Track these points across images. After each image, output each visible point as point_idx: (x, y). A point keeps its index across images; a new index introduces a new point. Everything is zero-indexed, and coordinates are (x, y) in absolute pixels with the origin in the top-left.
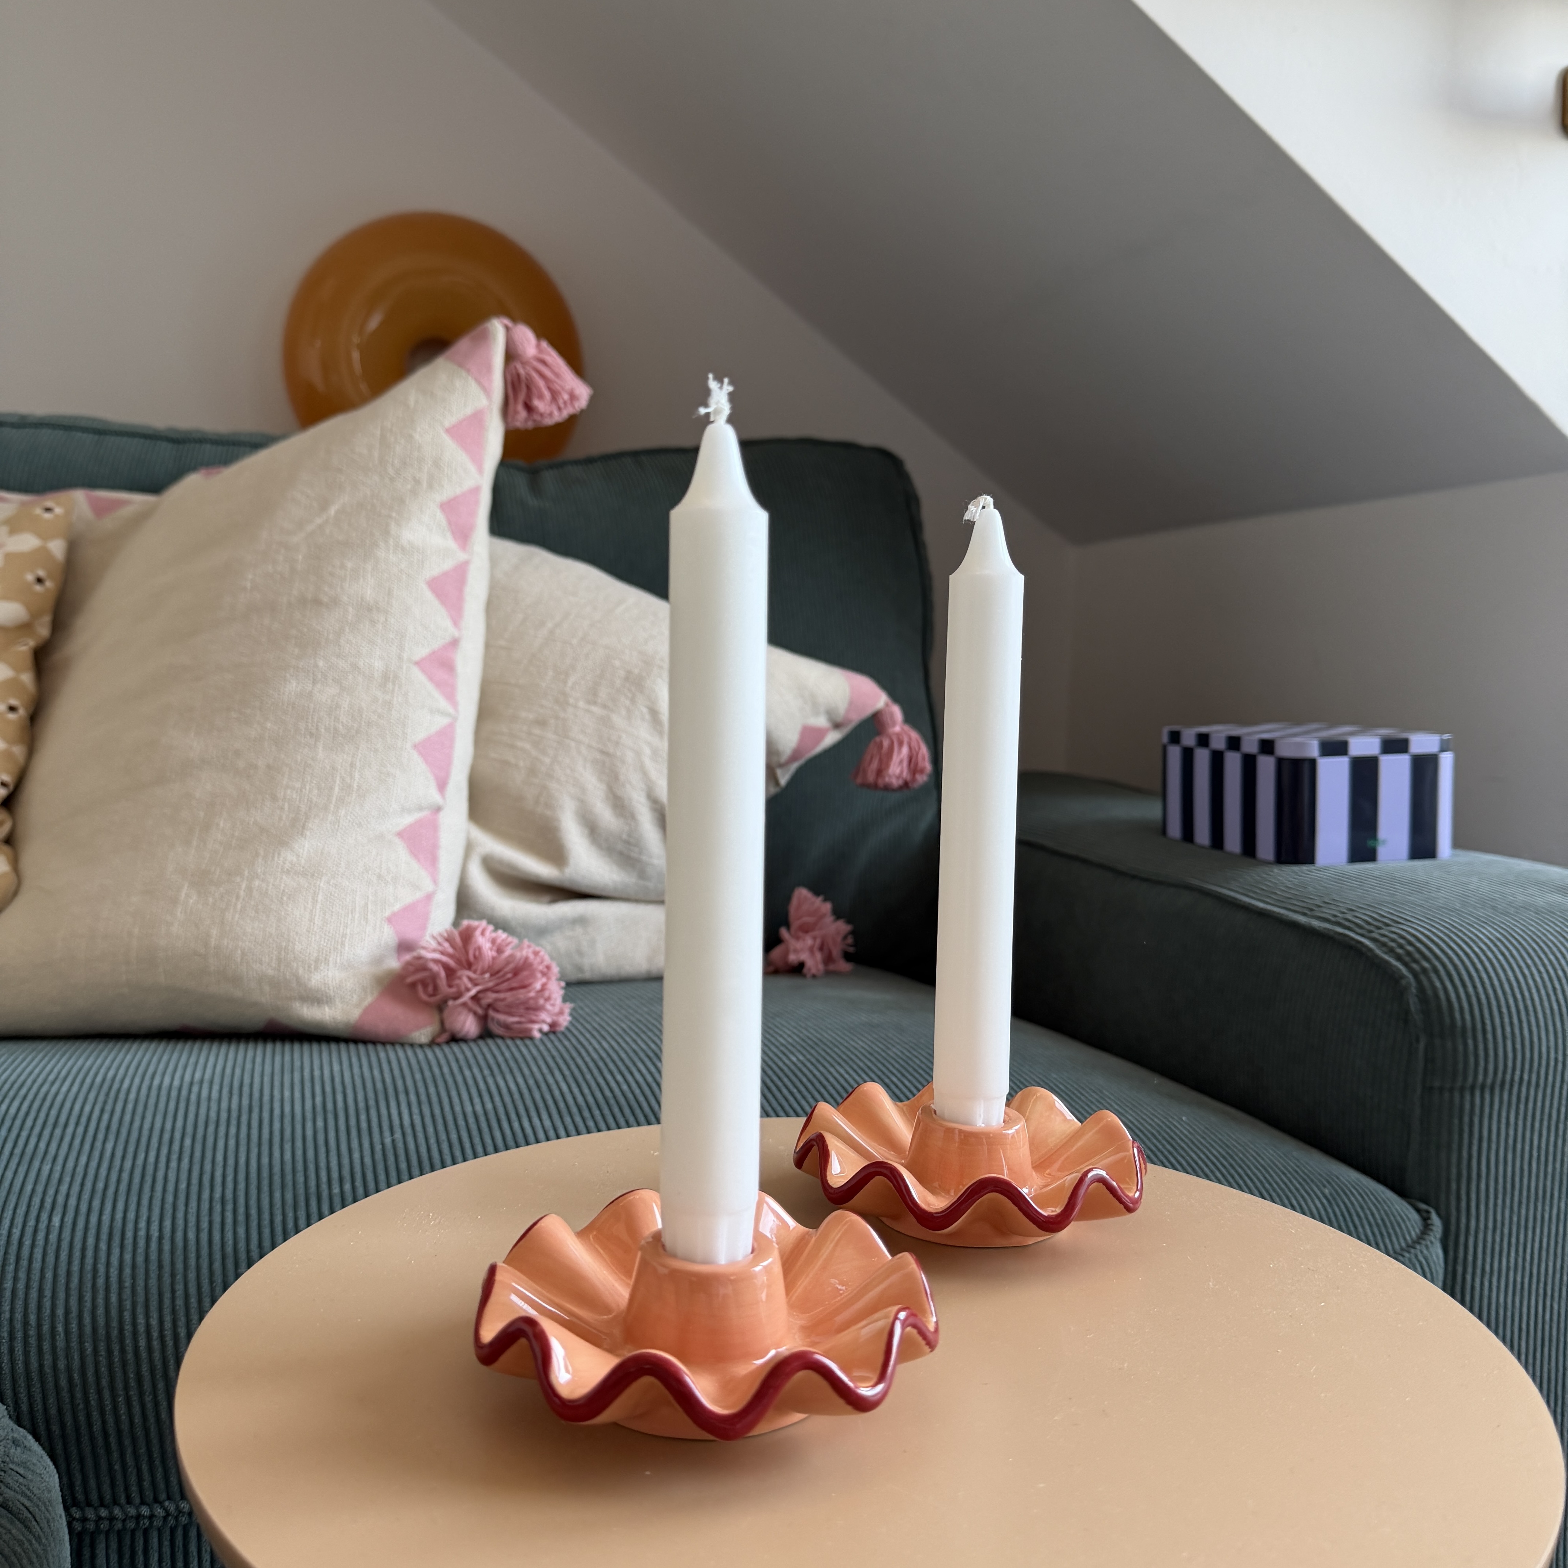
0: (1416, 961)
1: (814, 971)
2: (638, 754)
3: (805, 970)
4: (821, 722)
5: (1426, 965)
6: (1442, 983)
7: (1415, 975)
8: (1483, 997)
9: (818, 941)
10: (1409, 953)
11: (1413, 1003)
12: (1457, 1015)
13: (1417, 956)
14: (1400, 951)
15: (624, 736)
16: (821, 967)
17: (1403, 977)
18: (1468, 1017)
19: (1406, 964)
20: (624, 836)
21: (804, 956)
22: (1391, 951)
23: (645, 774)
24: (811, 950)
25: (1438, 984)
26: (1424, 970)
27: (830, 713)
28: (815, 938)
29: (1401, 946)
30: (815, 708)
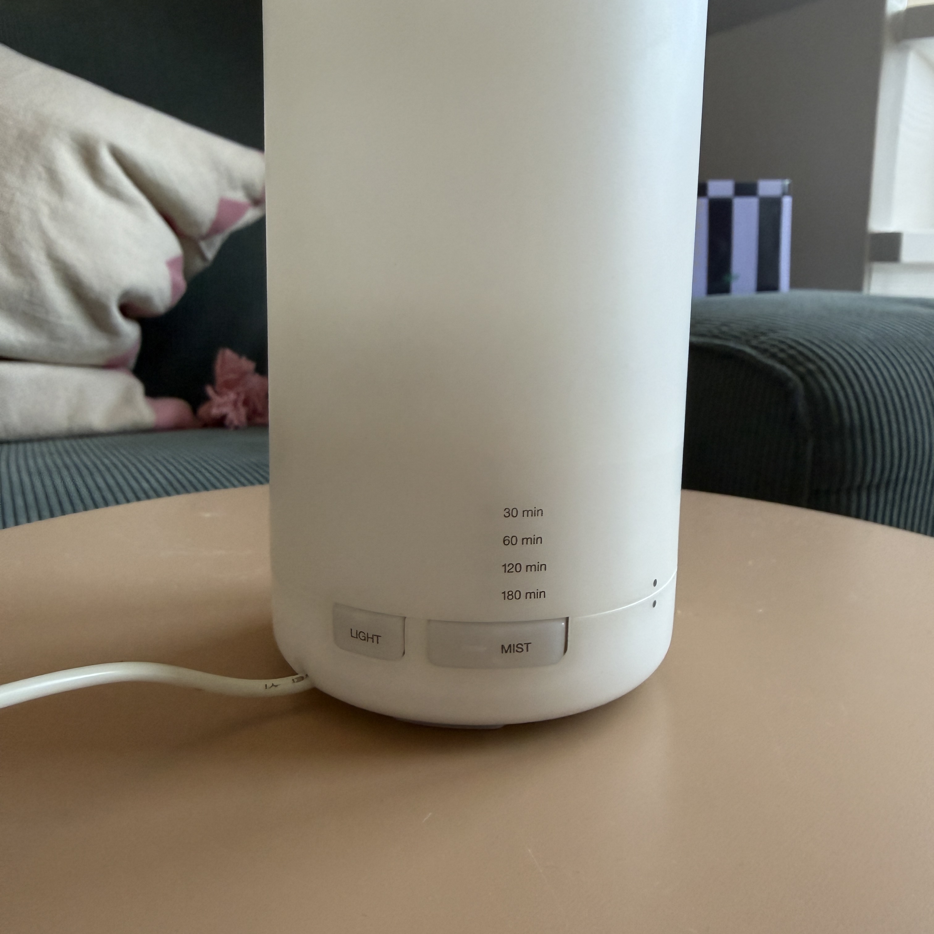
0: (800, 364)
1: (236, 422)
2: (34, 212)
3: (227, 422)
4: (239, 196)
5: (811, 366)
6: (829, 382)
7: (802, 378)
8: (870, 396)
9: (242, 397)
10: (792, 357)
11: (802, 406)
12: (846, 415)
13: (801, 359)
14: (782, 355)
15: (18, 194)
16: (243, 419)
17: (789, 379)
18: (856, 416)
19: (790, 367)
20: (26, 296)
21: (227, 410)
22: (773, 356)
23: (43, 234)
24: (235, 404)
25: (825, 385)
26: (810, 372)
27: (247, 188)
28: (238, 394)
29: (782, 350)
30: (232, 182)
